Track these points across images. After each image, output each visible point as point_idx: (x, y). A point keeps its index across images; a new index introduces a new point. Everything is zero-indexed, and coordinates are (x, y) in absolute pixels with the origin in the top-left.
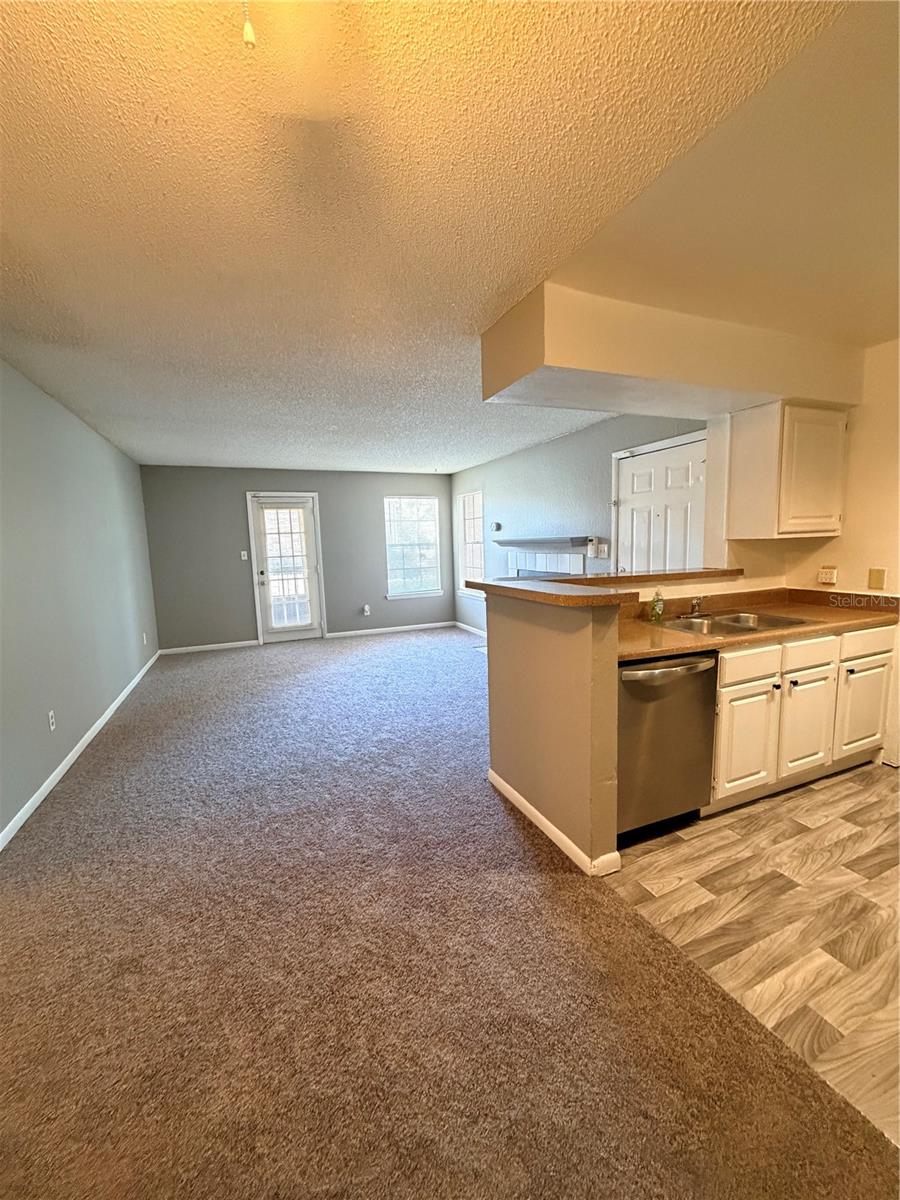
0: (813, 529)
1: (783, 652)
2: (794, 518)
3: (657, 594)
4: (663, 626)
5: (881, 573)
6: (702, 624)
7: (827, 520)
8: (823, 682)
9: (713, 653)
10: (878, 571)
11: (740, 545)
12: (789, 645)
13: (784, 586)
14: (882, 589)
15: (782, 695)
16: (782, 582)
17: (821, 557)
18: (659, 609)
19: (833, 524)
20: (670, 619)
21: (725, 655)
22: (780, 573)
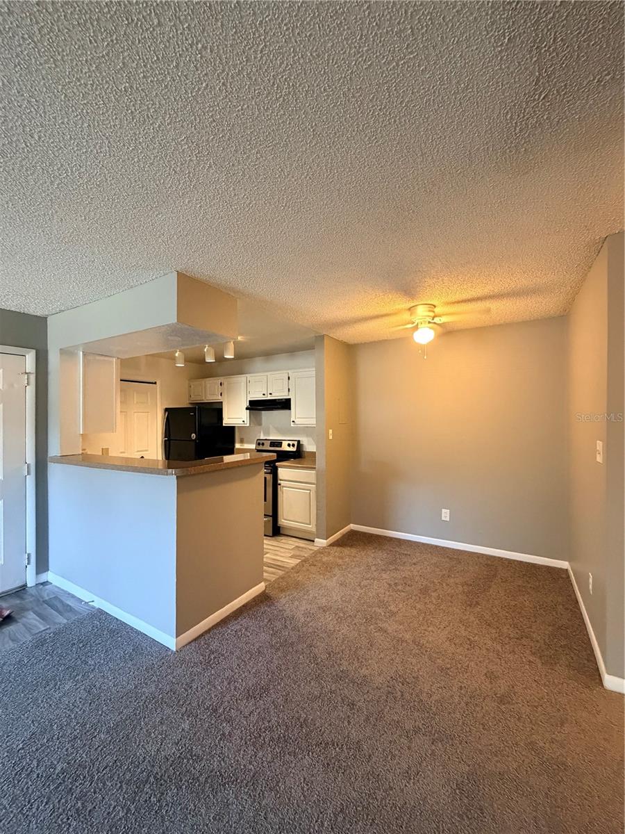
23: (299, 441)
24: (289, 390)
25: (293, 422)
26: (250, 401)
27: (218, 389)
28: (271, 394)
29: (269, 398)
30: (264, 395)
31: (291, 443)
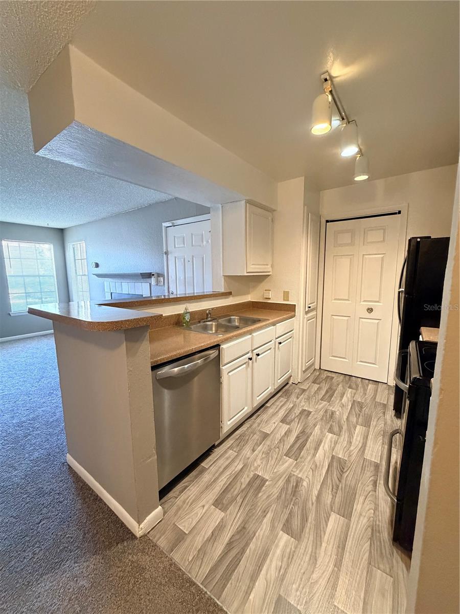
0: (261, 271)
1: (252, 339)
2: (253, 264)
3: (186, 309)
4: (190, 329)
5: (288, 293)
6: (212, 325)
7: (266, 266)
8: (269, 351)
9: (217, 346)
10: (287, 292)
11: (230, 278)
12: (254, 334)
13: (250, 300)
14: (288, 300)
15: (252, 363)
16: (249, 298)
17: (264, 285)
18: (187, 318)
19: (269, 268)
20: (194, 324)
21: (223, 346)
22: (248, 293)
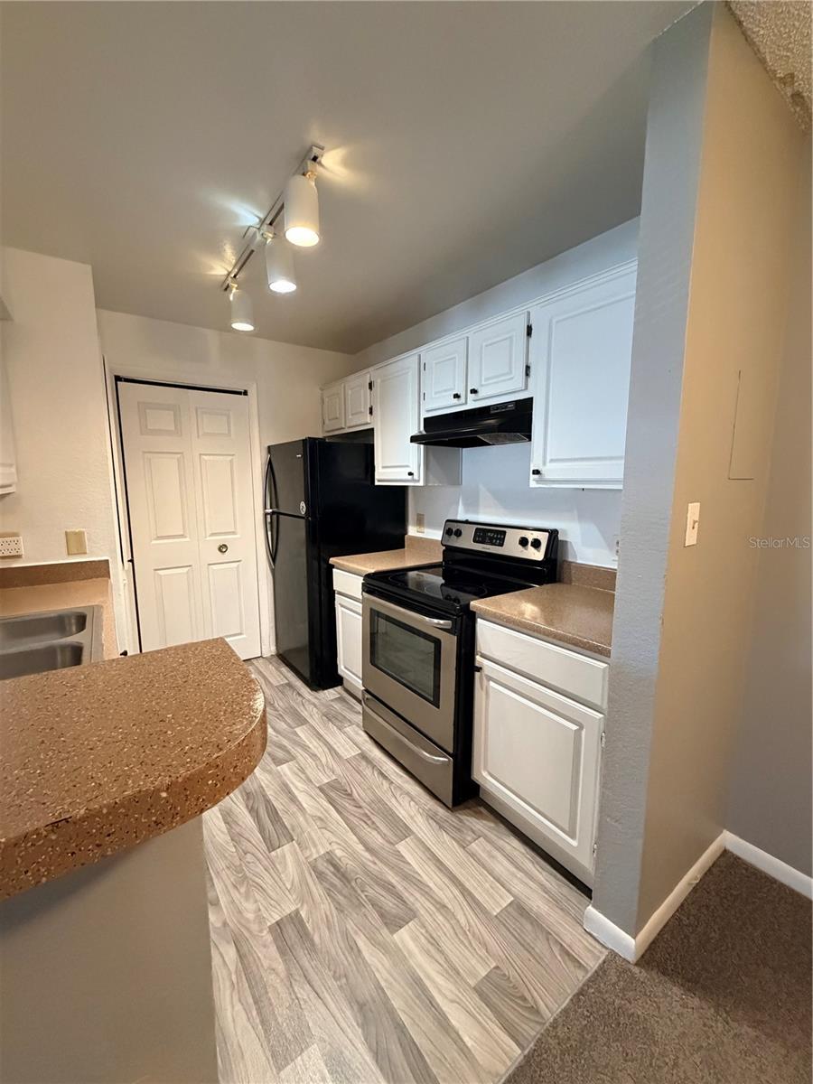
5: (80, 535)
10: (75, 533)
14: (85, 553)
19: (12, 475)
23: (553, 534)
24: (528, 368)
25: (536, 472)
26: (425, 419)
27: (365, 397)
28: (474, 391)
29: (472, 404)
30: (457, 396)
31: (531, 536)
